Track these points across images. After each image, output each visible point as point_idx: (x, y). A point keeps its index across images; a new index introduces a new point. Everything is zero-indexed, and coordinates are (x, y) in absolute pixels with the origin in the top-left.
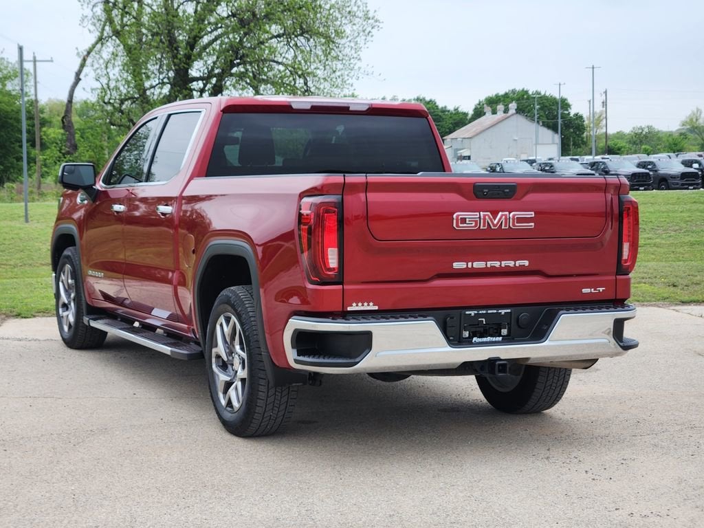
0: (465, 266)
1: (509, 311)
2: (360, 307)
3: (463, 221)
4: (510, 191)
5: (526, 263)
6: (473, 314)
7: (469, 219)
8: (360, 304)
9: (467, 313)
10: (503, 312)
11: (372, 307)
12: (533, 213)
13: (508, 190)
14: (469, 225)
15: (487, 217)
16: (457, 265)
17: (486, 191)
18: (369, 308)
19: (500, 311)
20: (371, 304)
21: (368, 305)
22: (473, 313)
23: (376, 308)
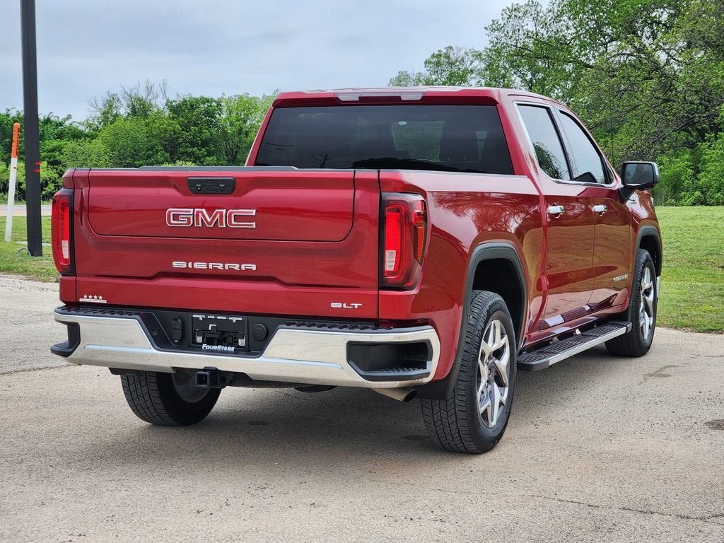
0: (185, 266)
1: (241, 319)
2: (90, 300)
3: (176, 217)
4: (226, 186)
5: (254, 267)
6: (201, 319)
7: (183, 216)
8: (90, 297)
9: (194, 316)
10: (234, 319)
11: (101, 300)
12: (254, 211)
13: (223, 185)
14: (182, 223)
15: (200, 214)
16: (176, 264)
17: (199, 185)
18: (98, 301)
19: (230, 318)
20: (101, 297)
21: (98, 298)
22: (201, 317)
23: (105, 302)
